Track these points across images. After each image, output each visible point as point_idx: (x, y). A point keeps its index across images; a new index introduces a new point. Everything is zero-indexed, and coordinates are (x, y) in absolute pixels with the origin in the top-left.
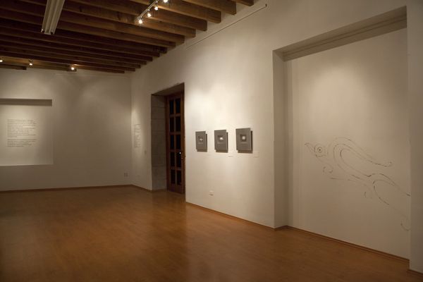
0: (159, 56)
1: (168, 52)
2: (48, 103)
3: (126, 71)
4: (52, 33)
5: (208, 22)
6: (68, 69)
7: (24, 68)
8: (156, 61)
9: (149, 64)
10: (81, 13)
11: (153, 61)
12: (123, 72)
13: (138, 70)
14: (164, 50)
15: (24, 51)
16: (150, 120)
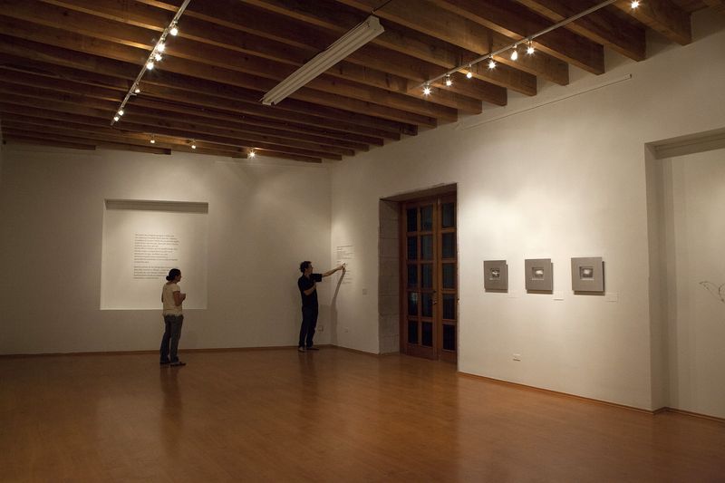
0: (399, 139)
1: (420, 135)
2: (201, 208)
3: (323, 160)
4: (273, 103)
5: (510, 92)
6: (240, 154)
7: (167, 152)
8: (391, 146)
9: (375, 151)
10: (340, 76)
11: (385, 146)
12: (319, 161)
13: (347, 159)
14: (412, 130)
15: (193, 127)
16: (377, 240)
